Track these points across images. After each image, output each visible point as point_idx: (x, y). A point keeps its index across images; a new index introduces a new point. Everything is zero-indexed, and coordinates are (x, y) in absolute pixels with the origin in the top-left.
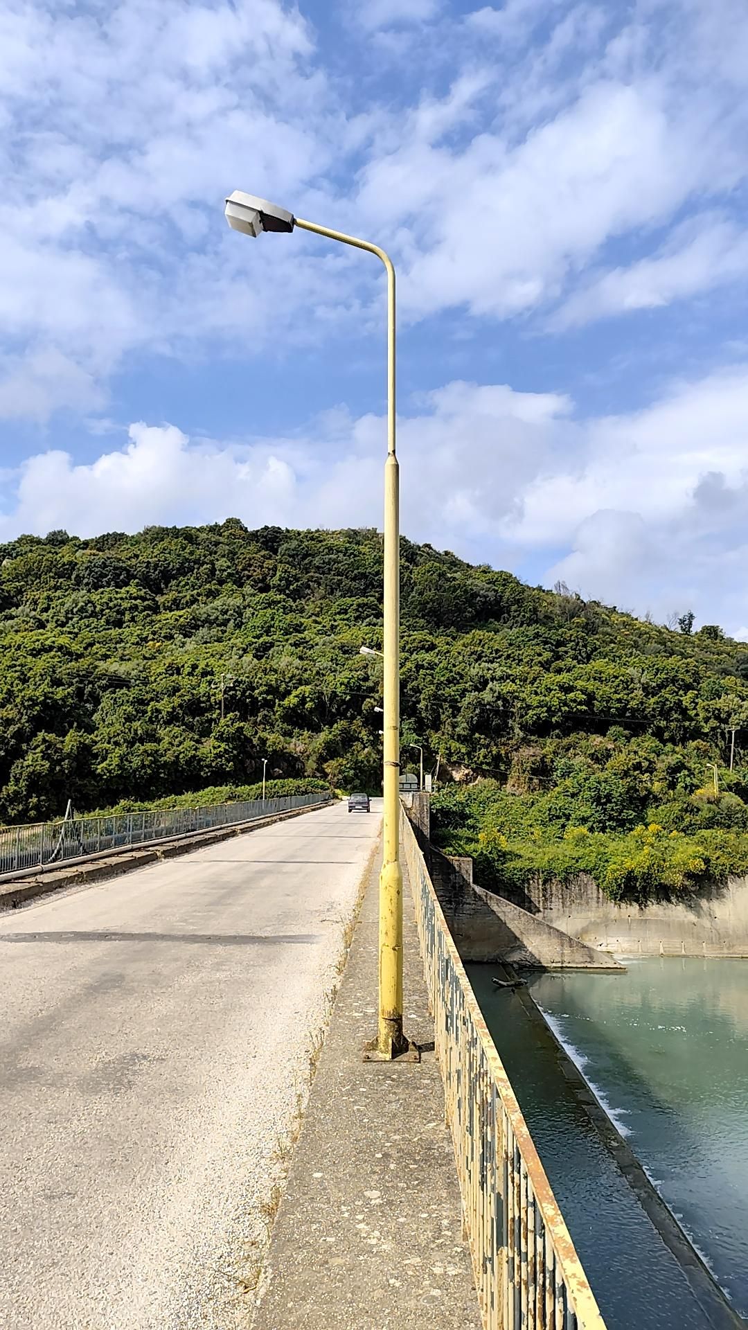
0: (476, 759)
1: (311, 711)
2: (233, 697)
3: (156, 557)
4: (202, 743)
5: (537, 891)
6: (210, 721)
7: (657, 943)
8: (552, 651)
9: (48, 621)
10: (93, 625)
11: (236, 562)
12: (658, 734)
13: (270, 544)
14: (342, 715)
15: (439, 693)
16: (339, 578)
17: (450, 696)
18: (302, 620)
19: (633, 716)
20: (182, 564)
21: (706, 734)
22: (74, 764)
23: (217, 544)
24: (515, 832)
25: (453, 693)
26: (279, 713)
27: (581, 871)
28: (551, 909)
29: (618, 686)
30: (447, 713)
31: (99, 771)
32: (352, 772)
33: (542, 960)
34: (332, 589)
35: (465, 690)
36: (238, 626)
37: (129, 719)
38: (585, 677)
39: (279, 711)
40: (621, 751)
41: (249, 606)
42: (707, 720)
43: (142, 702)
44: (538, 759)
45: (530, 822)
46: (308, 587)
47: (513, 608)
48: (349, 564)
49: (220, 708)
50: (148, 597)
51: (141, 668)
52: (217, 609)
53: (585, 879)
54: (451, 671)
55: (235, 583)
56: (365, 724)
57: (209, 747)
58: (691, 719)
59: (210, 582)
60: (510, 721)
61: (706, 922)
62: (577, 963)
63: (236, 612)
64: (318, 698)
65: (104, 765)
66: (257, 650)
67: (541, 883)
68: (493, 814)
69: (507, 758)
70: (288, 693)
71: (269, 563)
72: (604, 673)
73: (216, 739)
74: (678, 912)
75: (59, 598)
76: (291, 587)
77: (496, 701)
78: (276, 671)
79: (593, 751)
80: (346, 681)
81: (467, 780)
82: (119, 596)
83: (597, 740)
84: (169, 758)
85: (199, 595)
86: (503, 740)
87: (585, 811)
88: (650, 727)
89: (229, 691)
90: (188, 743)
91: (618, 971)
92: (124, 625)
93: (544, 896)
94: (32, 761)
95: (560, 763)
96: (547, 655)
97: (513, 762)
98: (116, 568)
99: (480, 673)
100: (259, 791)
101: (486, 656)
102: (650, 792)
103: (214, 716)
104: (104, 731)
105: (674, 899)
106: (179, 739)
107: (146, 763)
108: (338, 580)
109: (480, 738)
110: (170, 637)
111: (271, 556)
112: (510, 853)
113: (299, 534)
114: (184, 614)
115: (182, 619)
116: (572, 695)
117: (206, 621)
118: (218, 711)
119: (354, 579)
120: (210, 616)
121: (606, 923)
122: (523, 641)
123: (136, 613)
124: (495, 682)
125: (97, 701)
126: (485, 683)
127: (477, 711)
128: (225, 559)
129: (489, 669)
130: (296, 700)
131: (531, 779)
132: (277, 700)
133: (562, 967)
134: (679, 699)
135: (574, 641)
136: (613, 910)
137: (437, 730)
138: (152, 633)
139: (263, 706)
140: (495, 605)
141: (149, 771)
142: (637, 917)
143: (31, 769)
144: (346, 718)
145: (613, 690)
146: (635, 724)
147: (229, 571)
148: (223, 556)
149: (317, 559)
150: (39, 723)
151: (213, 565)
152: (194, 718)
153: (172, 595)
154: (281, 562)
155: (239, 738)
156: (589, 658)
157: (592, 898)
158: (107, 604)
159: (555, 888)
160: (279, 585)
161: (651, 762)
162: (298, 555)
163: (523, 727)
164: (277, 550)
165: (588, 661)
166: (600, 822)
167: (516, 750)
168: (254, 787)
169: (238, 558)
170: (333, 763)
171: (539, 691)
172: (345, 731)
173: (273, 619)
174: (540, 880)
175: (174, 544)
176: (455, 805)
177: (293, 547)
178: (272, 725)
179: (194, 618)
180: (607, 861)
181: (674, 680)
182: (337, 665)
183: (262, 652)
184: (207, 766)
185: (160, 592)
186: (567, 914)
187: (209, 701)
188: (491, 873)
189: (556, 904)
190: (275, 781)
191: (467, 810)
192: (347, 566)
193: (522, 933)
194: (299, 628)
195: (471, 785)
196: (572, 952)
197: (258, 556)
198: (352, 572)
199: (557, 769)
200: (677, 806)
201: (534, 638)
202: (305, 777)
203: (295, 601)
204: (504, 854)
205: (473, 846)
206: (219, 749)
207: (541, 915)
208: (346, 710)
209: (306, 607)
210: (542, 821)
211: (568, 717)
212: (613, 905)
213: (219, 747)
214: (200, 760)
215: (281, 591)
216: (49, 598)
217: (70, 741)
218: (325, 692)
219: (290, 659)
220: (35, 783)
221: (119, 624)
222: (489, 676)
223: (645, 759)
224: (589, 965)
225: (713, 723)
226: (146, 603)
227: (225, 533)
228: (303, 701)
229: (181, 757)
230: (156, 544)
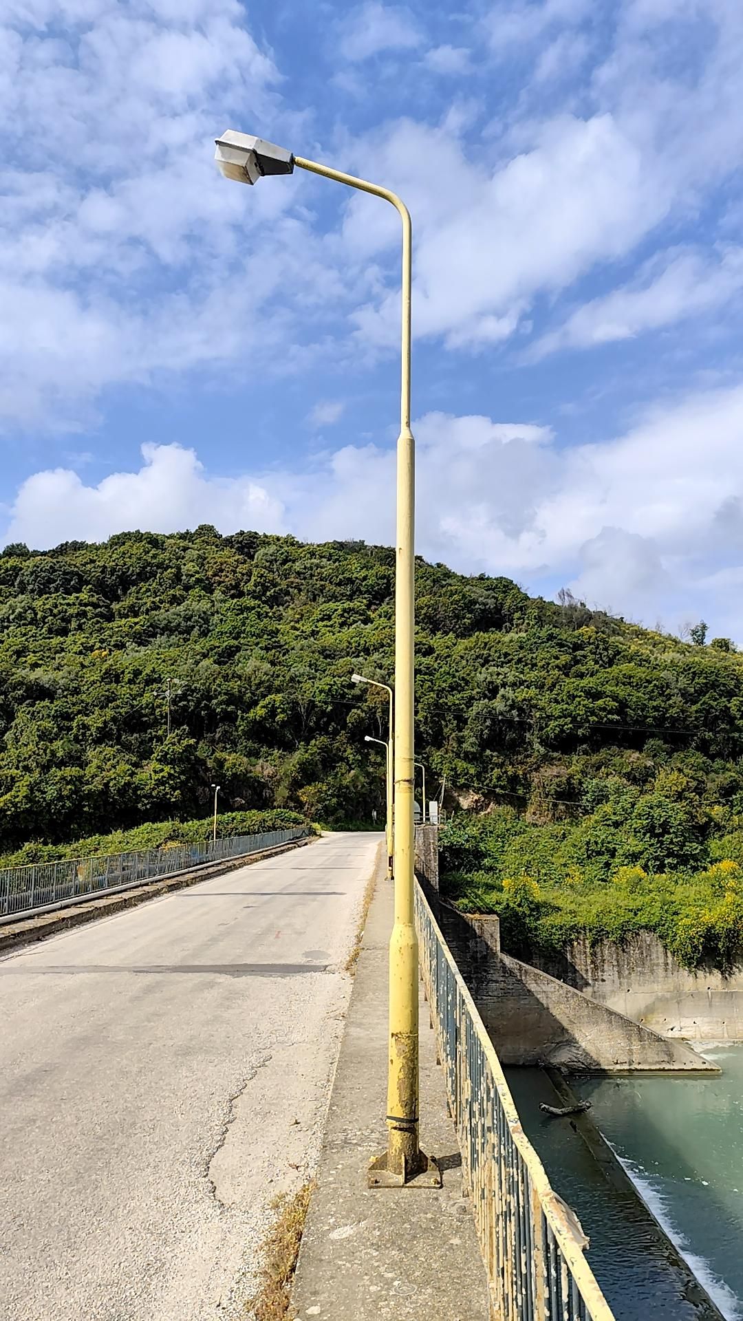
0: (488, 781)
1: (284, 724)
2: (185, 708)
3: (114, 561)
4: (142, 767)
5: (583, 957)
6: (153, 739)
8: (569, 654)
10: (29, 634)
11: (206, 568)
12: (703, 747)
13: (246, 550)
14: (323, 730)
15: (441, 701)
16: (323, 583)
17: (454, 705)
18: (279, 626)
19: (673, 726)
20: (144, 568)
23: (185, 549)
24: (546, 875)
25: (457, 702)
26: (242, 727)
27: (642, 927)
28: (603, 980)
29: (652, 691)
30: (450, 726)
32: (334, 800)
33: (602, 1061)
34: (314, 594)
35: (472, 698)
36: (203, 633)
38: (613, 682)
39: (242, 726)
40: (663, 769)
41: (218, 612)
43: (68, 717)
44: (564, 779)
45: (563, 861)
46: (288, 593)
47: (517, 615)
48: (333, 569)
49: (165, 723)
50: (101, 604)
52: (180, 615)
53: (648, 939)
54: (454, 676)
55: (204, 589)
56: (350, 741)
57: (150, 773)
59: (174, 588)
60: (528, 735)
62: (651, 1064)
63: (202, 618)
64: (290, 709)
65: (8, 796)
66: (220, 655)
67: (588, 945)
68: (516, 851)
69: (526, 779)
70: (256, 703)
71: (242, 568)
72: (633, 677)
73: (159, 761)
76: (268, 594)
77: (510, 711)
78: (240, 677)
79: (629, 769)
80: (327, 688)
81: (475, 810)
82: (66, 602)
83: (633, 757)
84: (96, 785)
85: (161, 602)
86: (520, 757)
87: (636, 844)
88: (693, 740)
89: (180, 702)
90: (123, 767)
91: (709, 1074)
92: (69, 633)
93: (592, 962)
95: (591, 784)
96: (565, 659)
97: (534, 785)
98: (65, 573)
99: (489, 679)
100: (209, 828)
101: (494, 660)
102: (710, 818)
103: (160, 732)
106: (111, 762)
107: (65, 793)
108: (322, 586)
109: (492, 756)
110: (120, 646)
111: (245, 561)
112: (545, 904)
113: (278, 539)
114: (141, 621)
115: (138, 627)
116: (600, 702)
117: (166, 628)
118: (163, 726)
119: (339, 584)
120: (171, 623)
121: (678, 998)
122: (535, 643)
123: (85, 620)
124: (507, 689)
126: (496, 690)
127: (488, 723)
128: (192, 564)
129: (498, 674)
130: (264, 711)
131: (555, 805)
132: (240, 712)
133: (629, 1070)
134: (725, 706)
136: (686, 980)
137: (439, 746)
138: (100, 642)
139: (223, 720)
140: (496, 613)
141: (68, 804)
142: (720, 989)
144: (327, 733)
145: (648, 696)
146: (676, 736)
147: (197, 576)
148: (193, 561)
149: (297, 564)
151: (179, 568)
152: (132, 736)
153: (130, 602)
154: (257, 566)
155: (188, 760)
156: (612, 661)
157: (658, 965)
158: (51, 611)
159: (607, 951)
160: (255, 591)
162: (276, 561)
163: (543, 742)
164: (253, 555)
165: (611, 665)
166: (656, 859)
167: (537, 770)
168: (205, 822)
169: (208, 563)
170: (310, 789)
171: (559, 698)
172: (324, 749)
173: (243, 624)
174: (587, 942)
175: (137, 549)
176: (467, 841)
177: (271, 552)
178: (234, 744)
179: (151, 625)
180: (676, 913)
181: (714, 685)
182: (316, 671)
183: (227, 655)
184: (145, 796)
185: (117, 599)
186: (625, 987)
187: (154, 714)
189: (609, 973)
190: (234, 814)
191: (483, 847)
192: (331, 571)
194: (272, 633)
195: (483, 813)
197: (232, 560)
198: (337, 577)
199: (588, 792)
201: (548, 640)
202: (274, 808)
203: (271, 608)
204: (538, 906)
205: (495, 896)
206: (161, 774)
207: (589, 989)
208: (327, 724)
209: (284, 614)
210: (578, 859)
211: (595, 729)
212: (686, 973)
213: (162, 770)
214: (137, 788)
215: (256, 597)
218: (300, 702)
219: (259, 664)
221: (64, 632)
222: (499, 682)
224: (668, 1066)
226: (98, 609)
227: (197, 541)
228: (272, 712)
229: (111, 784)
230: (116, 549)
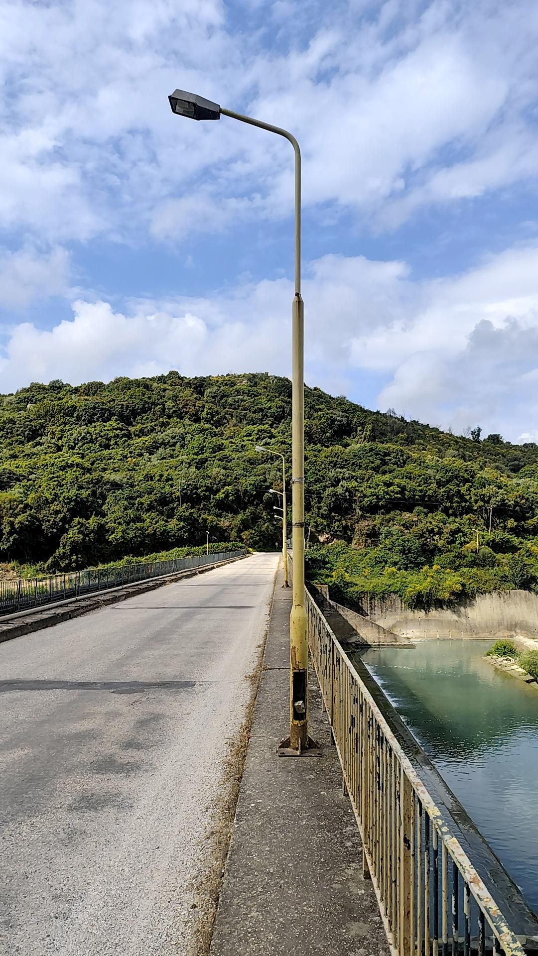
0: (333, 528)
1: (233, 501)
2: (186, 494)
3: (126, 401)
4: (169, 522)
5: (366, 604)
6: (173, 509)
7: (435, 632)
8: (380, 460)
9: (63, 446)
10: (92, 448)
11: (178, 402)
12: (446, 511)
13: (199, 389)
14: (251, 503)
15: (310, 488)
16: (245, 412)
17: (316, 490)
18: (223, 441)
19: (430, 500)
20: (144, 405)
21: (476, 511)
22: (96, 536)
23: (165, 390)
24: (355, 571)
25: (318, 489)
26: (213, 503)
27: (391, 592)
28: (375, 614)
29: (421, 481)
30: (315, 501)
31: (110, 540)
32: (258, 538)
33: (368, 641)
34: (241, 419)
35: (326, 486)
36: (182, 446)
37: (125, 509)
38: (401, 477)
40: (422, 522)
41: (188, 433)
42: (476, 501)
43: (131, 498)
44: (371, 527)
45: (364, 566)
46: (225, 418)
47: (359, 429)
48: (251, 402)
49: (178, 501)
50: (124, 428)
51: (128, 477)
52: (168, 435)
53: (394, 597)
54: (317, 475)
55: (178, 417)
56: (265, 509)
58: (466, 501)
59: (162, 417)
60: (354, 505)
61: (463, 620)
62: (388, 643)
63: (181, 437)
64: (236, 493)
65: (113, 536)
66: (197, 463)
67: (368, 599)
68: (342, 561)
69: (352, 527)
70: (218, 491)
71: (199, 403)
72: (412, 473)
73: (178, 520)
74: (447, 614)
75: (69, 431)
76: (214, 419)
77: (345, 493)
78: (210, 477)
79: (404, 522)
80: (253, 482)
81: (327, 541)
82: (106, 428)
83: (407, 515)
84: (150, 531)
85: (156, 426)
86: (349, 516)
87: (396, 558)
88: (440, 507)
89: (183, 491)
90: (161, 522)
91: (412, 646)
92: (111, 447)
93: (370, 606)
94: (72, 535)
95: (384, 530)
96: (378, 462)
97: (356, 530)
98: (102, 409)
99: (335, 476)
100: (204, 550)
101: (339, 464)
102: (436, 546)
103: (175, 506)
104: (111, 517)
105: (445, 607)
106: (155, 520)
107: (138, 534)
109: (335, 516)
110: (141, 455)
111: (200, 398)
112: (351, 583)
114: (148, 439)
115: (147, 443)
116: (391, 488)
117: (163, 443)
118: (177, 503)
119: (254, 412)
120: (164, 440)
121: (406, 621)
122: (363, 453)
123: (118, 439)
124: (344, 481)
125: (104, 498)
126: (338, 481)
127: (333, 499)
128: (170, 401)
130: (223, 496)
131: (366, 540)
132: (212, 496)
133: (379, 645)
134: (458, 489)
135: (395, 452)
136: (410, 614)
137: (308, 511)
138: (129, 453)
139: (204, 499)
140: (347, 427)
141: (139, 539)
142: (424, 618)
143: (72, 539)
144: (254, 505)
145: (418, 484)
146: (431, 505)
147: (174, 409)
148: (169, 399)
149: (230, 399)
150: (74, 513)
151: (164, 405)
152: (163, 507)
153: (138, 427)
154: (207, 402)
155: (191, 519)
156: (405, 462)
157: (398, 608)
158: (99, 434)
159: (376, 602)
160: (207, 418)
161: (440, 528)
162: (217, 397)
163: (362, 509)
164: (203, 393)
165: (404, 465)
167: (357, 523)
168: (202, 547)
169: (179, 400)
170: (247, 532)
171: (371, 486)
172: (253, 513)
173: (204, 442)
175: (138, 392)
176: (319, 556)
177: (214, 391)
178: (210, 511)
179: (154, 442)
180: (406, 586)
181: (457, 477)
182: (247, 472)
183: (200, 464)
184: (173, 536)
185: (130, 424)
186: (384, 616)
187: (172, 497)
188: (340, 594)
189: (377, 611)
190: (214, 544)
191: (327, 559)
192: (250, 404)
193: (356, 627)
194: (221, 448)
195: (330, 544)
196: (385, 636)
197: (192, 398)
198: (254, 407)
199: (382, 534)
200: (453, 554)
201: (370, 451)
202: (230, 542)
204: (348, 583)
205: (329, 579)
206: (179, 526)
207: (369, 617)
208: (253, 501)
209: (224, 432)
210: (371, 565)
211: (389, 501)
212: (410, 611)
213: (180, 524)
214: (169, 532)
215: (208, 421)
216: (62, 431)
217: (93, 522)
218: (240, 490)
219: (218, 469)
220: (75, 548)
221: (108, 447)
222: (341, 477)
223: (437, 526)
224: (394, 644)
225: (480, 503)
226: (123, 432)
227: (169, 382)
228: (227, 495)
229: (157, 530)
230: (126, 392)
